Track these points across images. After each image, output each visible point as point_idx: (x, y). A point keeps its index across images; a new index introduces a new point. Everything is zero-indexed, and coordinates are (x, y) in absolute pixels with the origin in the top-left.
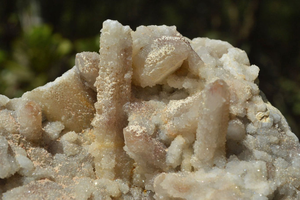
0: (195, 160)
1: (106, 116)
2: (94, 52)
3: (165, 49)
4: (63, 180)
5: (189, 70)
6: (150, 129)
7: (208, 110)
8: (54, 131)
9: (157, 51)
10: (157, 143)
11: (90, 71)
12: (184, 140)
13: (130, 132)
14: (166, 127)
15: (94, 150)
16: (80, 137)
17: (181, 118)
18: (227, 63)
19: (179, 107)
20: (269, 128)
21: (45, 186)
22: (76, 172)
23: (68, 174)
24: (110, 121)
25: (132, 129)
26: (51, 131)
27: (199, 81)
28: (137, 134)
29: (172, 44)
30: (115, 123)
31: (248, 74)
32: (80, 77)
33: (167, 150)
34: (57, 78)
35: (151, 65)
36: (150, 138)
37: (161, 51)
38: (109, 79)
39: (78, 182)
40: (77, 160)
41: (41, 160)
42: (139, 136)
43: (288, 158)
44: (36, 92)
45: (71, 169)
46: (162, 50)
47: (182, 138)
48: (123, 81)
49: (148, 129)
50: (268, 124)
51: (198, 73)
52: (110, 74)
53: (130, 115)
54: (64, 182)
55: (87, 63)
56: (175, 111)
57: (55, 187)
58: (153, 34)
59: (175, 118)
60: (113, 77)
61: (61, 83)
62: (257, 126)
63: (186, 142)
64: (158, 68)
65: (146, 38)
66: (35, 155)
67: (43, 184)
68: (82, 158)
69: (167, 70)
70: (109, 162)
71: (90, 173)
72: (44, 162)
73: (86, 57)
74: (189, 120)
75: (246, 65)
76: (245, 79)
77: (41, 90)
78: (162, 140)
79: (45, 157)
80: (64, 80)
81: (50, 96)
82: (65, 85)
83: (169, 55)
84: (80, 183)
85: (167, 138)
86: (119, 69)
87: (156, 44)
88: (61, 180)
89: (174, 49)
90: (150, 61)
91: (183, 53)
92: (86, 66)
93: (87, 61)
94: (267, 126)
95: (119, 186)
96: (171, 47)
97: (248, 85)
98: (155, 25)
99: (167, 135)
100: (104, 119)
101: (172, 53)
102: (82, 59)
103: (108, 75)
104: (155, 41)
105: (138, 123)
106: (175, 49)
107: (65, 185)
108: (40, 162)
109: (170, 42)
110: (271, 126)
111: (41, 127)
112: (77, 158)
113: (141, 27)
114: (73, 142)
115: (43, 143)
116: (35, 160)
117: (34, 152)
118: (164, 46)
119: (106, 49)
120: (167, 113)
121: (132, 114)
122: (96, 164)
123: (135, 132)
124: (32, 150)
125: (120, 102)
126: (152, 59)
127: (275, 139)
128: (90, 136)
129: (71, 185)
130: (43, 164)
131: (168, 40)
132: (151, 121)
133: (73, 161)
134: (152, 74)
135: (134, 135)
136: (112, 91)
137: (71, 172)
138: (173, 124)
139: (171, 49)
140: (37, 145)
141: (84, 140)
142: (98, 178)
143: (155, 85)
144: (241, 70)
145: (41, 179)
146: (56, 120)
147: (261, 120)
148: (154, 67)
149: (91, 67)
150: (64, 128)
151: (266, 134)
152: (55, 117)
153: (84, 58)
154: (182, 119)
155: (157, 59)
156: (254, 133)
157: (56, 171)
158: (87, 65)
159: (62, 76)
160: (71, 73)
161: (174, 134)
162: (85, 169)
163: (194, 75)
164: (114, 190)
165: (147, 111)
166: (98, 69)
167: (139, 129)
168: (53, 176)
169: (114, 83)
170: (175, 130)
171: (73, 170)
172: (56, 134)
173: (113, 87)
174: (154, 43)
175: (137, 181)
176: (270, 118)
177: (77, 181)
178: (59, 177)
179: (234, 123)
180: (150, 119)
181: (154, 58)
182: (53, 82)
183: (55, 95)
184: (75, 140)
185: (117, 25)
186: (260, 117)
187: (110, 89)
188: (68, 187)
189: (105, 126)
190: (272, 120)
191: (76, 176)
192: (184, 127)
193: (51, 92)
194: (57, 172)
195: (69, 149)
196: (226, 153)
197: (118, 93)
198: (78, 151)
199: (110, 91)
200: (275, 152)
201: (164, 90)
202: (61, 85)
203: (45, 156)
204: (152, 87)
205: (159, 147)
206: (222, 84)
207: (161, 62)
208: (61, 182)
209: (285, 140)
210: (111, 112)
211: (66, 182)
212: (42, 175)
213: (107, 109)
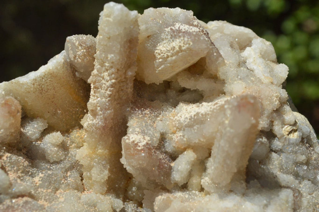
0: (208, 182)
1: (101, 119)
2: (89, 35)
3: (180, 42)
4: (45, 196)
5: (205, 67)
6: (154, 139)
7: (232, 131)
8: (35, 130)
9: (169, 43)
10: (161, 157)
11: (83, 60)
12: (196, 156)
13: (130, 143)
14: (174, 137)
15: (83, 158)
16: (67, 138)
17: (194, 130)
18: (251, 60)
19: (193, 116)
20: (297, 144)
21: (22, 206)
22: (60, 183)
23: (51, 187)
24: (105, 126)
25: (133, 139)
26: (31, 131)
27: (217, 82)
28: (139, 146)
29: (189, 37)
30: (112, 128)
31: (275, 76)
32: (70, 65)
33: (172, 165)
34: (42, 66)
35: (161, 60)
36: (154, 150)
37: (174, 44)
38: (107, 75)
39: (63, 197)
40: (62, 168)
41: (18, 170)
42: (141, 149)
43: (315, 181)
44: (15, 83)
45: (55, 181)
46: (176, 43)
47: (193, 153)
48: (125, 78)
49: (151, 139)
50: (296, 140)
51: (217, 72)
52: (110, 69)
53: (130, 119)
54: (46, 198)
55: (80, 50)
56: (186, 120)
57: (35, 207)
58: (164, 19)
59: (186, 129)
60: (113, 74)
61: (46, 73)
62: (283, 142)
63: (197, 158)
64: (169, 65)
65: (155, 25)
66: (11, 163)
67: (20, 203)
68: (68, 165)
69: (180, 67)
70: (101, 173)
71: (77, 184)
72: (22, 173)
73: (79, 43)
74: (204, 134)
75: (273, 62)
76: (272, 83)
77: (21, 82)
78: (168, 152)
79: (23, 166)
80: (50, 70)
81: (32, 89)
82: (51, 75)
83: (185, 51)
84: (65, 199)
85: (174, 150)
86: (121, 64)
87: (167, 34)
88: (43, 196)
89: (191, 44)
90: (159, 54)
91: (202, 50)
92: (79, 54)
93: (80, 48)
94: (295, 142)
95: (111, 203)
96: (188, 41)
97: (276, 93)
98: (166, 7)
99: (174, 147)
100: (98, 123)
101: (188, 48)
102: (74, 44)
103: (107, 70)
104: (166, 29)
105: (140, 131)
106: (193, 45)
107: (47, 203)
108: (17, 173)
109: (186, 34)
110: (299, 142)
111: (19, 128)
112: (62, 166)
113: (150, 10)
114: (58, 146)
115: (21, 146)
116: (11, 171)
117: (9, 160)
118: (179, 39)
119: (107, 39)
120: (176, 121)
121: (133, 119)
122: (85, 173)
123: (137, 144)
124: (7, 157)
125: (119, 103)
126: (162, 53)
127: (303, 158)
128: (78, 138)
129: (54, 202)
130: (20, 175)
131: (183, 30)
132: (155, 129)
133: (56, 170)
134: (161, 70)
135: (135, 147)
136: (110, 91)
137: (54, 184)
138: (184, 136)
139: (188, 44)
140: (13, 149)
141: (71, 142)
142: (86, 190)
143: (163, 82)
144: (268, 70)
145: (18, 197)
146: (38, 117)
147: (288, 135)
148: (164, 62)
149: (84, 55)
150: (47, 127)
151: (293, 152)
152: (36, 113)
153: (77, 44)
154: (196, 131)
155: (169, 54)
156: (279, 150)
157: (36, 183)
158: (80, 52)
159: (48, 64)
160: (60, 61)
161: (183, 148)
162: (71, 179)
163: (211, 75)
164: (106, 209)
165: (152, 115)
166: (94, 59)
167: (142, 140)
168: (32, 190)
169: (113, 81)
170: (186, 142)
171: (57, 182)
172: (37, 135)
173: (112, 86)
174: (165, 32)
175: (133, 194)
176: (299, 133)
177: (61, 197)
178: (40, 191)
179: (258, 141)
180: (155, 125)
181: (165, 52)
182: (36, 71)
183: (39, 89)
184: (60, 143)
185: (122, 10)
186: (287, 131)
187: (108, 88)
188: (51, 206)
189: (98, 132)
190: (301, 134)
191: (61, 189)
192: (197, 141)
193: (34, 84)
194: (38, 184)
195: (53, 154)
196: (245, 177)
197: (118, 92)
198: (64, 157)
199: (108, 91)
200: (301, 173)
201: (173, 87)
202: (46, 76)
203: (23, 164)
204: (158, 84)
205: (164, 161)
206: (252, 101)
207: (174, 58)
208: (42, 199)
209: (313, 158)
210: (108, 115)
211: (48, 199)
212: (19, 192)
213: (103, 112)
